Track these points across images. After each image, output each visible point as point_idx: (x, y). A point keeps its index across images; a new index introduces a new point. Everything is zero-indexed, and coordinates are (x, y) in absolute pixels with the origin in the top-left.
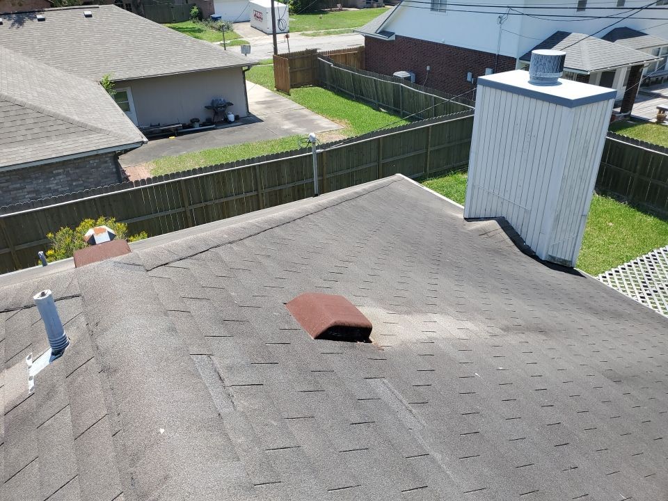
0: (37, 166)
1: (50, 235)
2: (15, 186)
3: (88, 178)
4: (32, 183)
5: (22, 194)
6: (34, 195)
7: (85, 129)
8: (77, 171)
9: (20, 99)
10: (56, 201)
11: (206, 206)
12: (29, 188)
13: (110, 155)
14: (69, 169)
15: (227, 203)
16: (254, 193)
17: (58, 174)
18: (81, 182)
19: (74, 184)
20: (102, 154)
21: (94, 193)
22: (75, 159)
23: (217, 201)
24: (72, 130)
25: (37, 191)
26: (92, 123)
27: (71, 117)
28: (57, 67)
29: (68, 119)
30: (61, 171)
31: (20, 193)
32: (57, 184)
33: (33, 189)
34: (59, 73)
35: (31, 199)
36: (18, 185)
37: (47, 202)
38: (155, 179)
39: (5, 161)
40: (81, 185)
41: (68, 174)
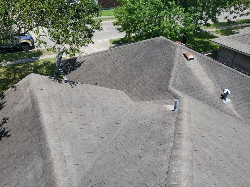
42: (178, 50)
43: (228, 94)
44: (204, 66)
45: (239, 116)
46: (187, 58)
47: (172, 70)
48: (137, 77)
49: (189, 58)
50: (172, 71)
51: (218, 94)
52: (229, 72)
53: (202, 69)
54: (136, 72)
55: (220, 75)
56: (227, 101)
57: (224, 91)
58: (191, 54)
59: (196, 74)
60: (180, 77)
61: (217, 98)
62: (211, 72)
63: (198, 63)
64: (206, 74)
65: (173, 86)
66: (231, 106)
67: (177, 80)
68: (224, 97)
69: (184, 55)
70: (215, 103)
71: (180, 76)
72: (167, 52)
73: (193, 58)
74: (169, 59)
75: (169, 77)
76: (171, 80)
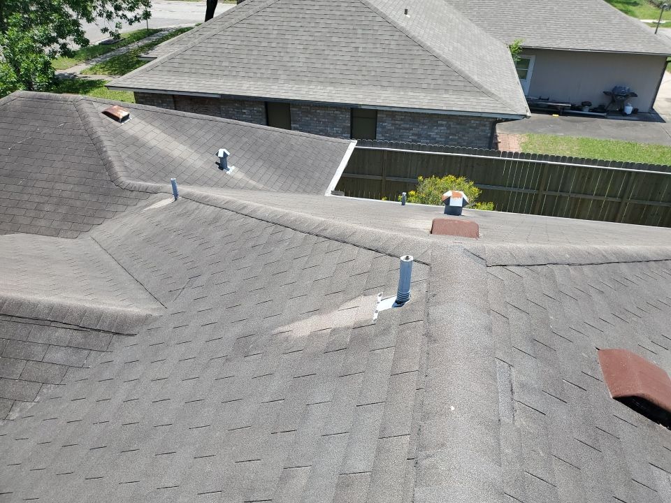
0: (428, 114)
1: (421, 178)
2: (405, 126)
3: (463, 136)
4: (418, 126)
5: (408, 134)
6: (416, 138)
7: (480, 90)
8: (458, 126)
9: (438, 51)
10: (431, 149)
11: (560, 197)
12: (415, 130)
13: (491, 120)
14: (452, 123)
15: (583, 200)
16: (617, 200)
17: (442, 125)
18: (457, 138)
19: (451, 137)
20: (485, 117)
21: (464, 151)
22: (460, 116)
23: (573, 195)
24: (468, 89)
25: (419, 135)
26: (487, 86)
27: (472, 77)
28: (477, 25)
29: (469, 77)
30: (444, 123)
31: (406, 133)
32: (437, 134)
33: (417, 132)
34: (477, 30)
35: (413, 141)
36: (408, 126)
37: (423, 148)
38: (522, 155)
39: (407, 102)
40: (455, 140)
41: (449, 127)
42: (85, 107)
43: (227, 155)
44: (157, 123)
45: (261, 186)
46: (116, 119)
47: (104, 149)
48: (26, 197)
49: (121, 117)
50: (106, 151)
51: (211, 165)
52: (202, 122)
53: (158, 131)
54: (12, 188)
55: (192, 132)
56: (231, 171)
57: (217, 154)
58: (119, 109)
59: (153, 143)
60: (129, 157)
61: (214, 171)
62: (176, 130)
63: (143, 122)
64: (169, 138)
65: (128, 177)
66: (240, 175)
67: (127, 164)
68: (222, 165)
69: (105, 113)
70: (216, 180)
71: (126, 155)
72: (63, 119)
73: (129, 115)
74: (80, 132)
75: (108, 165)
76: (117, 168)
